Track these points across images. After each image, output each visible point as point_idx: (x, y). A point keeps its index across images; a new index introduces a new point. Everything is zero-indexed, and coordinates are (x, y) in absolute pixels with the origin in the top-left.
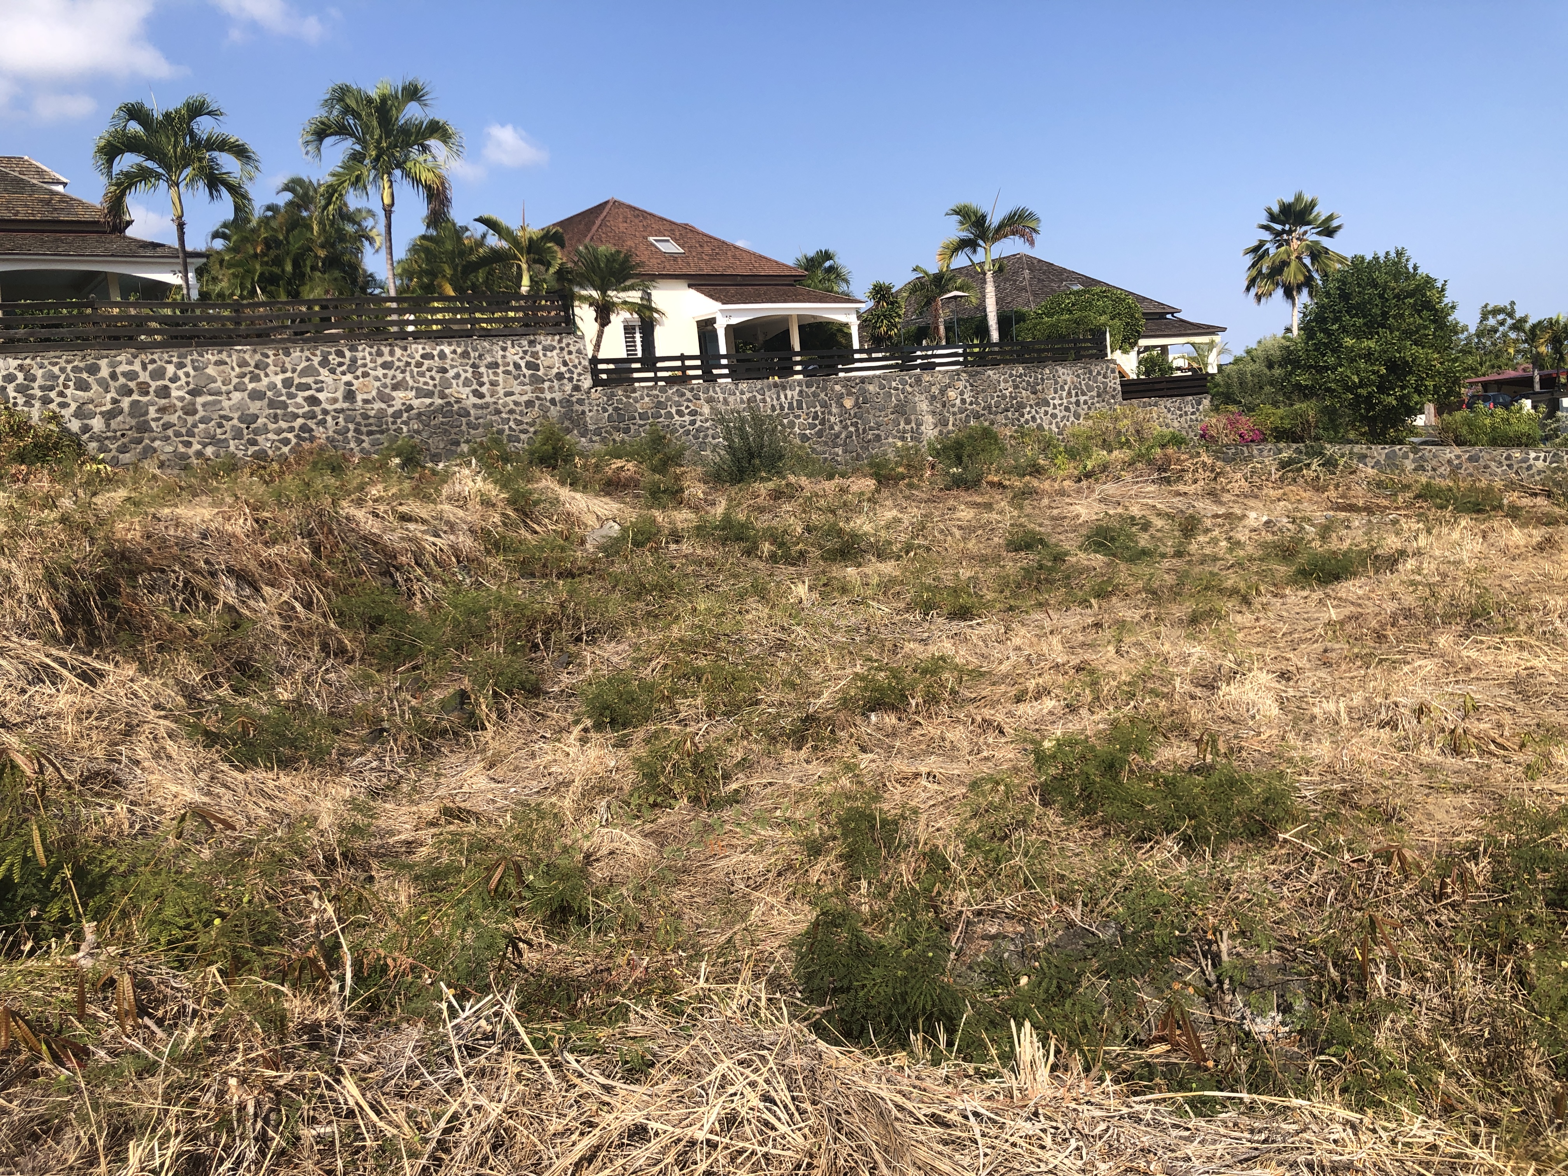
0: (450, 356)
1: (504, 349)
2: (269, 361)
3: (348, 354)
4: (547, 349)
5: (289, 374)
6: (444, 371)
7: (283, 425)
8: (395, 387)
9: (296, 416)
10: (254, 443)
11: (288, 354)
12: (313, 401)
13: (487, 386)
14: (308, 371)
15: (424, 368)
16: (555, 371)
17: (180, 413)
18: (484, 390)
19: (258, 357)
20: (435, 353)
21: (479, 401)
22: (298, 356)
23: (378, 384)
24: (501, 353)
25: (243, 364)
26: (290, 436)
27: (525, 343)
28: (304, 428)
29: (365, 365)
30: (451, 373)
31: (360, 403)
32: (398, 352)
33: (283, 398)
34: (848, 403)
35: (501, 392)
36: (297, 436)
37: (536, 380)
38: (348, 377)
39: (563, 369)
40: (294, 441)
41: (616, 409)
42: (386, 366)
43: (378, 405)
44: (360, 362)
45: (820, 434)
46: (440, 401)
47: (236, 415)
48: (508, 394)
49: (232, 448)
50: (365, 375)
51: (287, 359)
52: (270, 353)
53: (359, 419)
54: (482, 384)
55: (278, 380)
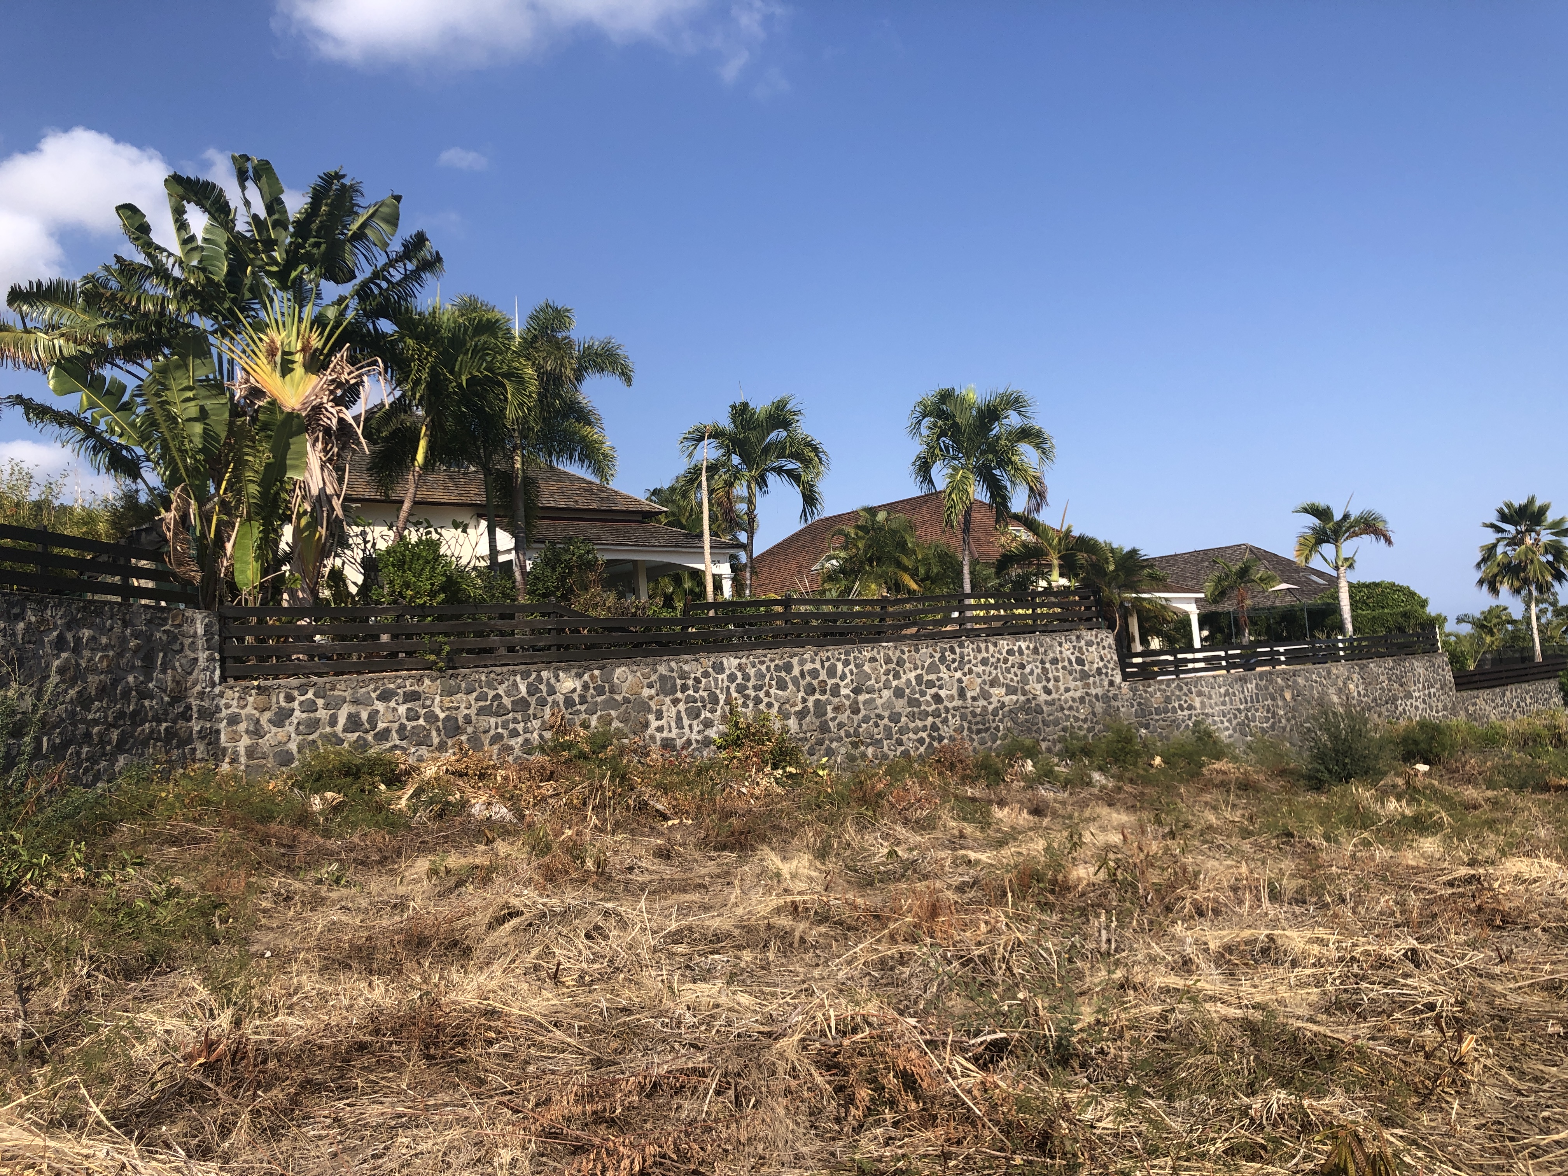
4: (1089, 644)
12: (937, 698)
13: (1052, 682)
14: (933, 668)
15: (1009, 664)
16: (1096, 666)
17: (848, 712)
18: (1050, 685)
19: (898, 653)
20: (1016, 648)
21: (1049, 698)
23: (979, 681)
24: (1058, 648)
25: (888, 661)
27: (1074, 638)
28: (934, 727)
30: (1028, 670)
31: (970, 701)
33: (917, 696)
35: (1062, 688)
36: (929, 735)
37: (1084, 675)
38: (958, 674)
39: (1101, 664)
40: (927, 740)
41: (1139, 704)
42: (985, 662)
43: (982, 702)
44: (966, 658)
46: (1022, 698)
47: (886, 714)
48: (1067, 690)
49: (886, 748)
50: (971, 671)
51: (917, 656)
52: (906, 649)
53: (970, 718)
54: (1048, 680)
55: (912, 676)
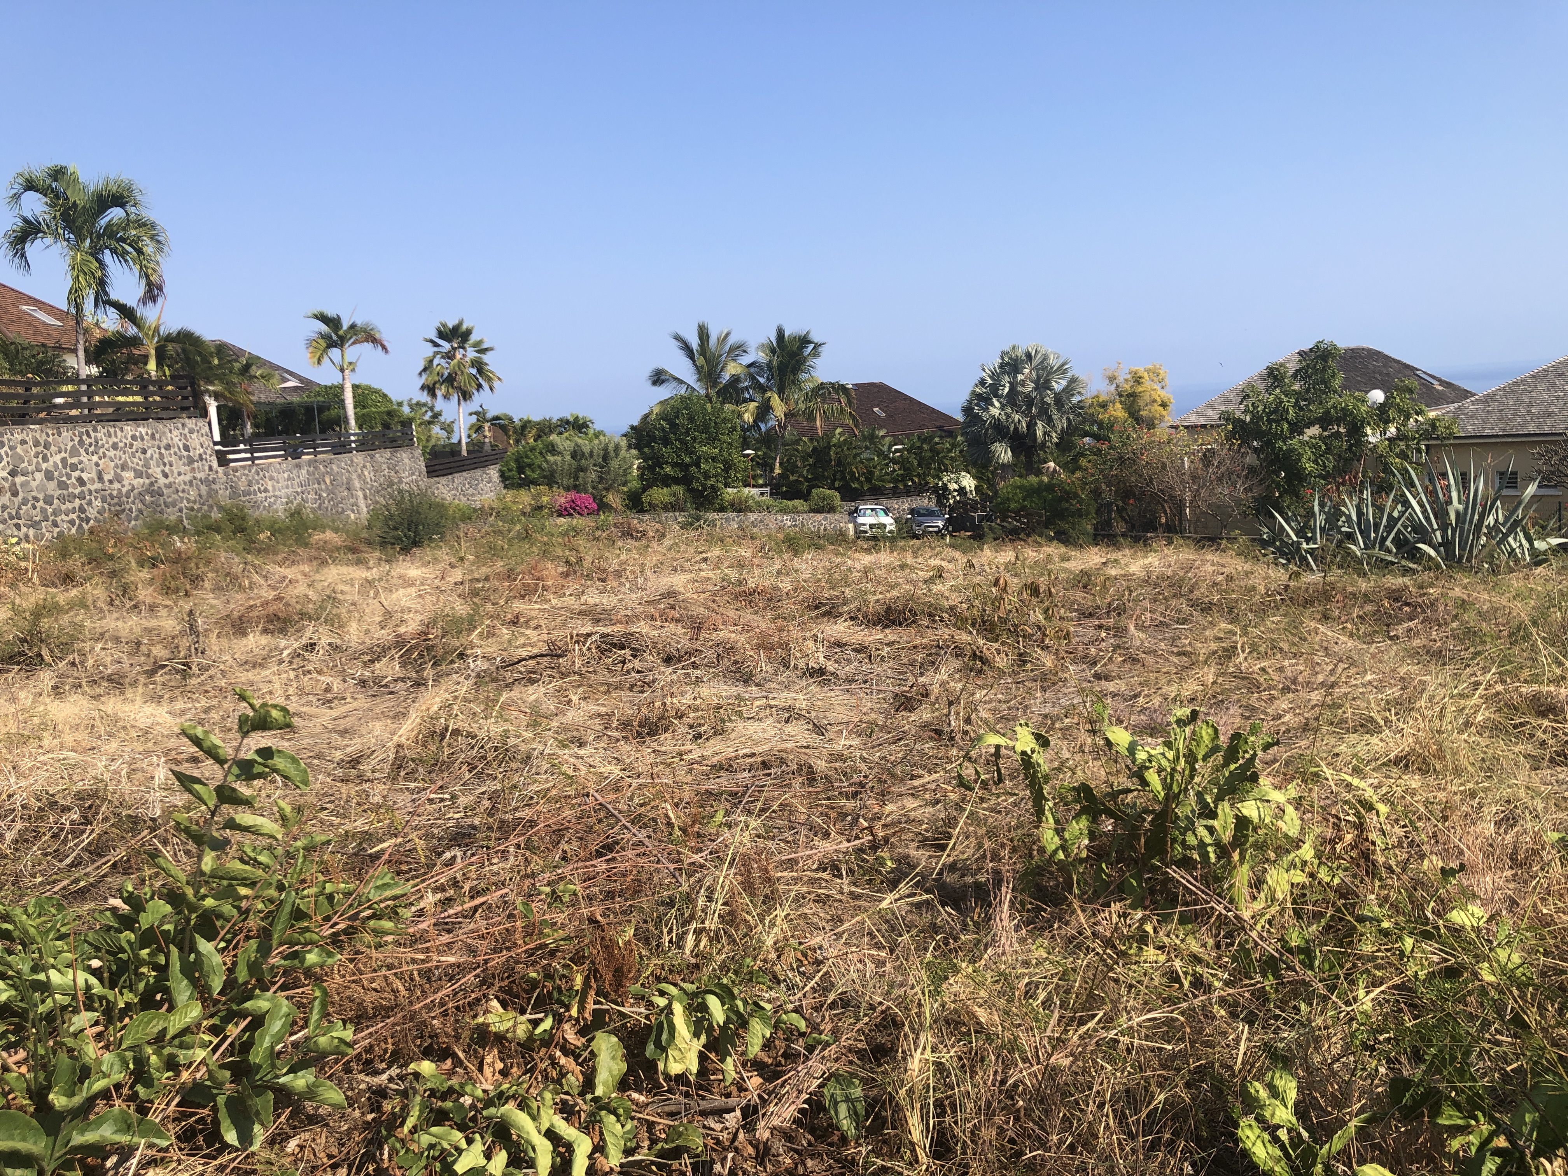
0: (146, 437)
1: (170, 431)
2: (50, 440)
3: (92, 434)
4: (191, 431)
5: (63, 455)
6: (144, 452)
7: (69, 506)
8: (123, 469)
9: (75, 497)
10: (55, 524)
11: (59, 434)
12: (81, 482)
13: (168, 467)
14: (74, 452)
15: (134, 450)
16: (198, 452)
17: (8, 494)
18: (167, 469)
19: (44, 437)
20: (138, 434)
21: (167, 481)
22: (67, 436)
23: (112, 464)
24: (169, 435)
25: (37, 444)
26: (74, 516)
27: (180, 425)
28: (82, 510)
29: (103, 446)
30: (148, 455)
31: (107, 483)
32: (119, 433)
33: (64, 479)
34: (328, 481)
35: (176, 472)
36: (79, 517)
37: (191, 461)
38: (95, 458)
39: (202, 450)
40: (77, 522)
41: (231, 487)
42: (115, 446)
43: (116, 485)
44: (100, 443)
45: (320, 507)
46: (147, 481)
47: (41, 496)
48: (179, 474)
49: (44, 530)
50: (105, 456)
51: (60, 439)
52: (50, 432)
53: (109, 500)
54: (165, 465)
55: (57, 458)
